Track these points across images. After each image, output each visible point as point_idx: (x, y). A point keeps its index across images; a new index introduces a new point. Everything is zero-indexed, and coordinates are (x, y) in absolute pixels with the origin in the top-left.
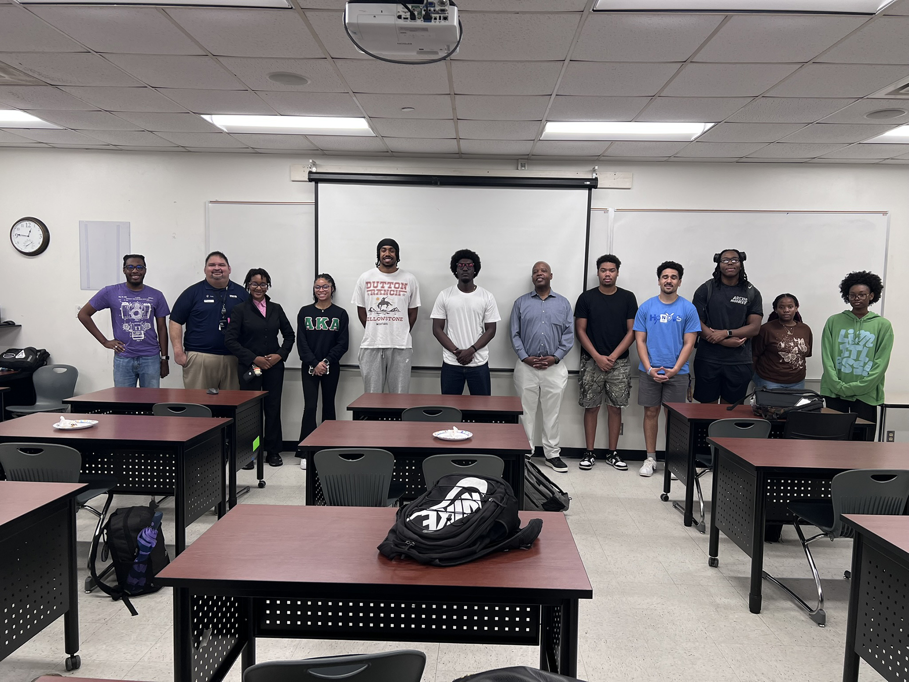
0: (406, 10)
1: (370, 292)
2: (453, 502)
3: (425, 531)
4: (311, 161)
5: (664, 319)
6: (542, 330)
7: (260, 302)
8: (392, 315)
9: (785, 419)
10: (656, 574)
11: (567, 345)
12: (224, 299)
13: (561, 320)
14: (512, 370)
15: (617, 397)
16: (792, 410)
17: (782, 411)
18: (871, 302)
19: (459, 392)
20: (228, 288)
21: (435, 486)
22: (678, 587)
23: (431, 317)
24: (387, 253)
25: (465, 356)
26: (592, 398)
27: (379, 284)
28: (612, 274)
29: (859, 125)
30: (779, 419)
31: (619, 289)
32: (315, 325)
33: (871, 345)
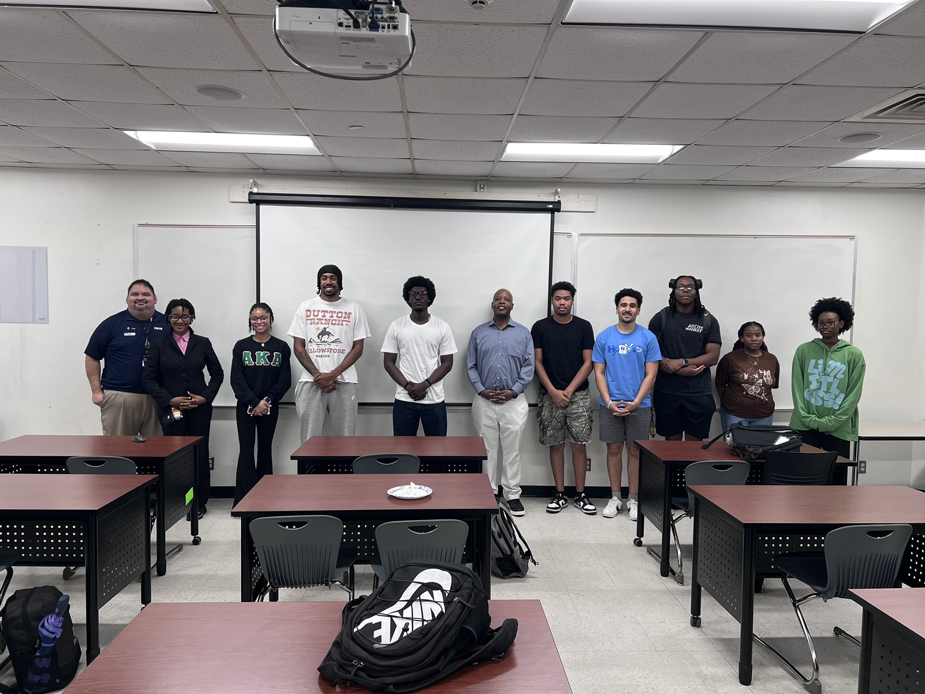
0: (348, 17)
1: (309, 321)
2: (410, 603)
3: (376, 646)
4: (251, 181)
5: (623, 350)
6: (498, 363)
7: (181, 336)
8: (333, 346)
9: (764, 458)
10: (636, 639)
11: (526, 378)
12: (148, 332)
13: (519, 351)
15: (577, 433)
16: (770, 449)
17: (761, 450)
18: (841, 331)
19: (413, 433)
20: (153, 319)
21: (389, 580)
22: (660, 655)
23: (381, 351)
24: (328, 281)
25: (418, 391)
26: (552, 435)
27: (320, 313)
28: (567, 303)
29: (830, 149)
30: (759, 459)
31: (575, 318)
32: (254, 360)
33: (843, 376)
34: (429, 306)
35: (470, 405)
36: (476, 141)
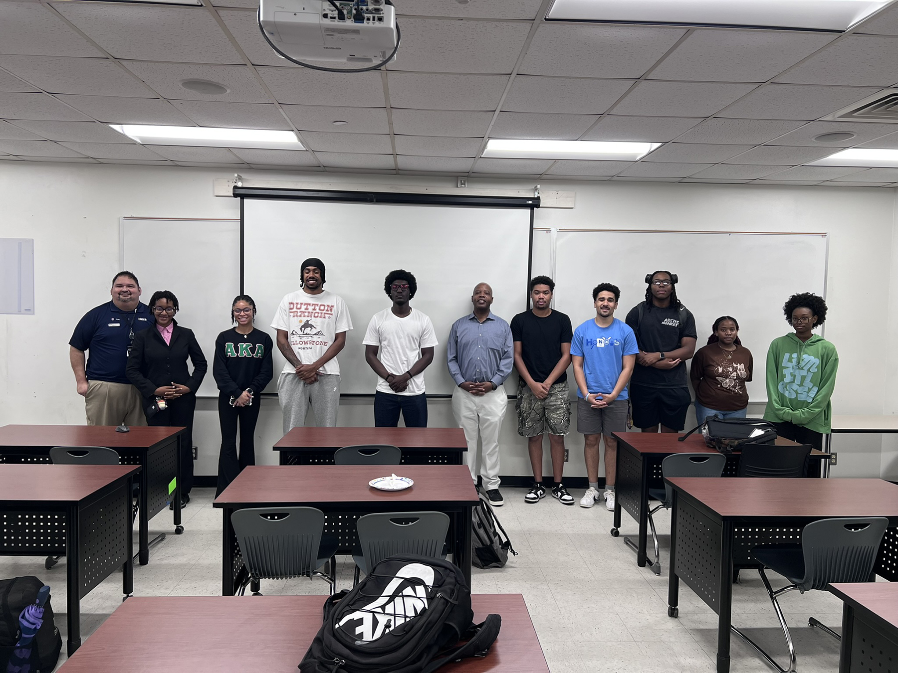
0: (333, 8)
1: (292, 314)
2: (392, 598)
3: (358, 643)
4: (236, 175)
5: (601, 344)
6: (478, 356)
7: (165, 327)
8: (315, 338)
9: (740, 451)
10: (614, 630)
11: (505, 370)
12: (132, 323)
13: (499, 344)
14: (451, 396)
15: (556, 424)
16: (745, 442)
17: (736, 443)
18: (815, 325)
19: (394, 424)
20: (137, 311)
22: (638, 646)
23: (363, 343)
24: (311, 275)
25: (399, 383)
26: (531, 427)
27: (303, 306)
28: (546, 297)
29: (805, 148)
30: (733, 451)
31: (554, 312)
32: (237, 352)
33: (816, 370)
34: (410, 299)
36: (458, 138)
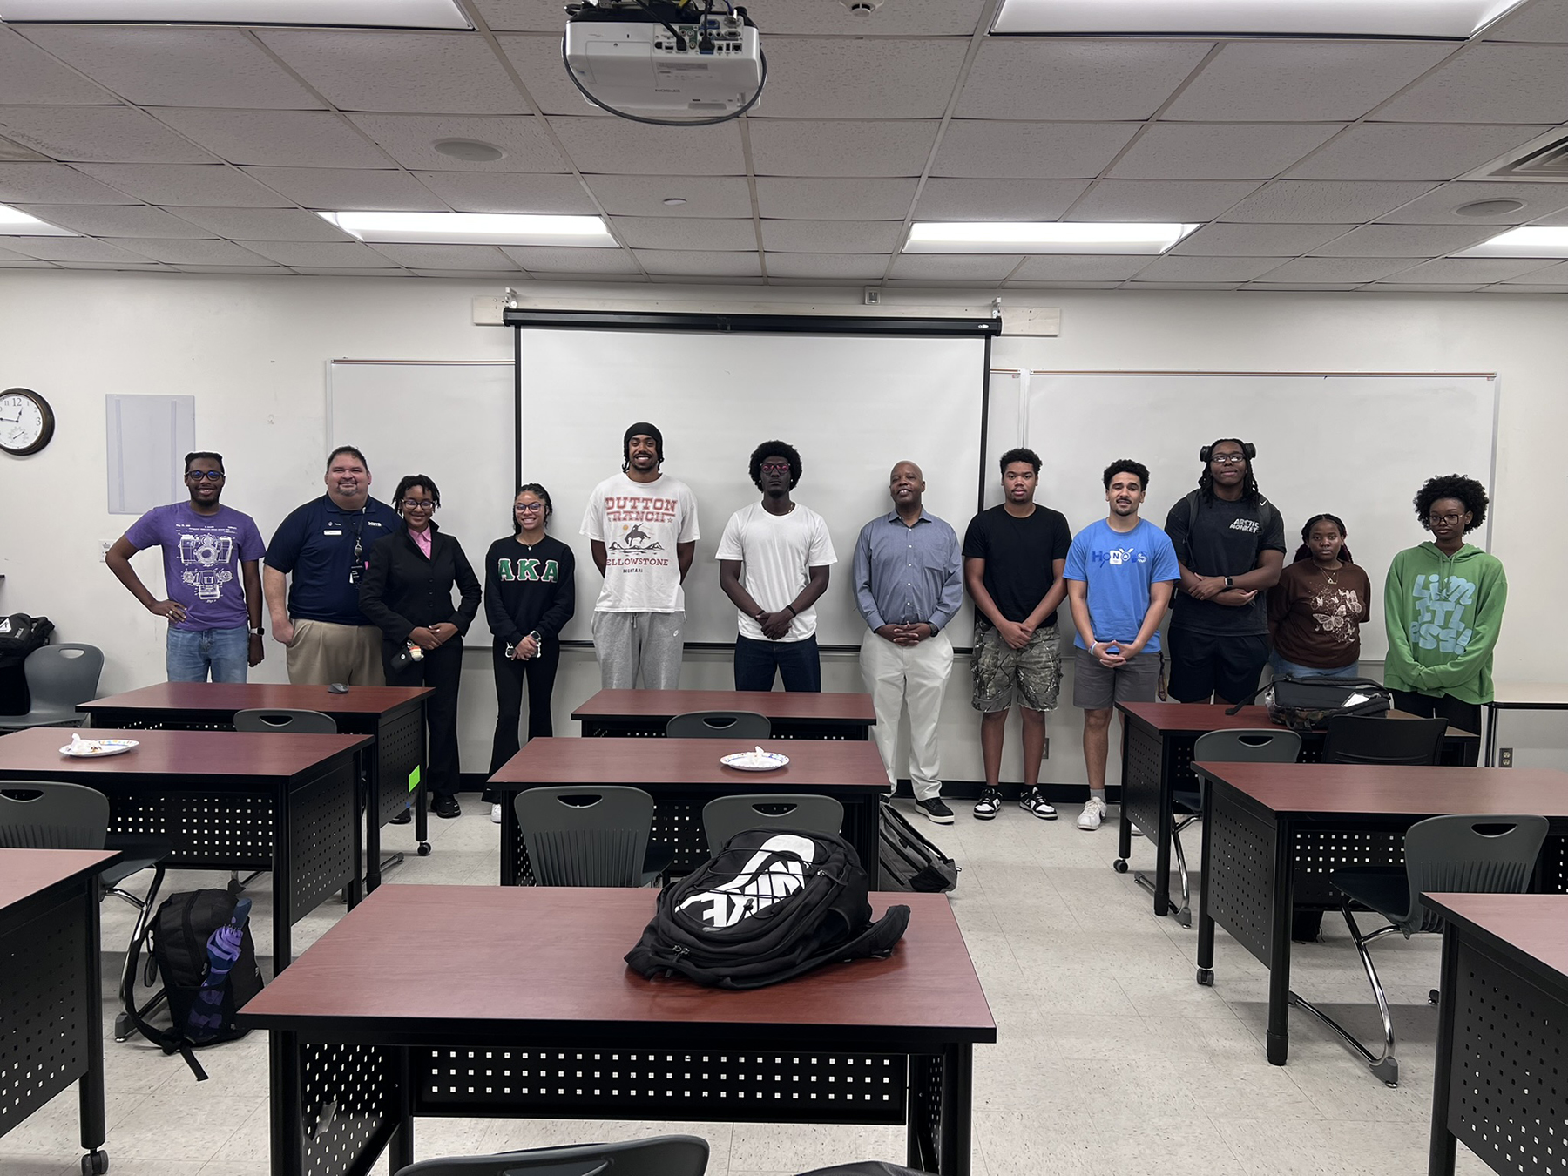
0: (670, 34)
1: (612, 516)
2: (754, 877)
3: (707, 929)
4: (508, 290)
5: (1116, 559)
6: (908, 579)
7: (420, 533)
8: (649, 554)
9: (1326, 728)
10: (1107, 999)
11: (951, 604)
12: (360, 529)
13: (941, 561)
15: (1037, 693)
16: (1336, 713)
17: (1320, 715)
18: (1468, 528)
19: (766, 686)
20: (366, 510)
21: (725, 850)
22: (1144, 1021)
23: (716, 557)
24: (641, 447)
25: (775, 624)
26: (994, 695)
27: (627, 502)
28: (1027, 482)
29: (1444, 227)
30: (1315, 729)
31: (1040, 509)
32: (515, 573)
33: (1469, 602)
34: (791, 490)
35: (858, 649)
36: (862, 221)
